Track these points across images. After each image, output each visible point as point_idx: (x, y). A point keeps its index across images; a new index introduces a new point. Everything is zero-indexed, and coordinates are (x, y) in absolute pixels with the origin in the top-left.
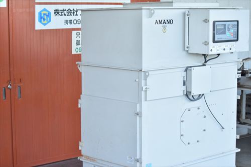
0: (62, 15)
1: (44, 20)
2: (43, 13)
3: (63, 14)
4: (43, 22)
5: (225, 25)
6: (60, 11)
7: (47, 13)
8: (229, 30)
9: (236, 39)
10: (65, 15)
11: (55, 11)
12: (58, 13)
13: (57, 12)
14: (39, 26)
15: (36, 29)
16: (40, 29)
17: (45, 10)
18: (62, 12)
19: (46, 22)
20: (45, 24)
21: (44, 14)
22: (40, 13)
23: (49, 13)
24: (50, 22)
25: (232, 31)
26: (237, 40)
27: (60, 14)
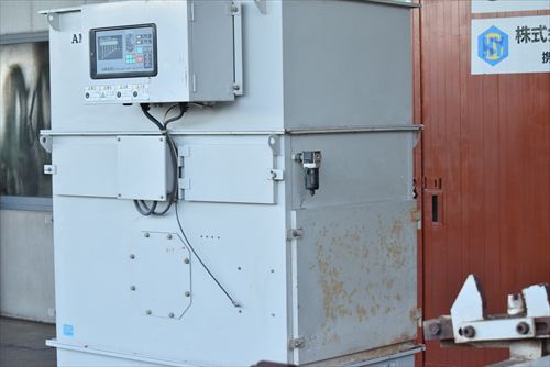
0: (536, 40)
1: (492, 52)
2: (488, 36)
3: (539, 37)
4: (488, 57)
5: (119, 38)
6: (531, 31)
7: (499, 37)
8: (131, 48)
9: (152, 70)
10: (544, 41)
11: (518, 31)
12: (527, 35)
13: (523, 34)
14: (479, 67)
15: (473, 72)
16: (481, 73)
17: (493, 29)
18: (536, 34)
19: (495, 57)
20: (493, 63)
21: (492, 40)
22: (482, 38)
23: (504, 38)
24: (507, 58)
25: (140, 50)
26: (155, 73)
27: (532, 37)
